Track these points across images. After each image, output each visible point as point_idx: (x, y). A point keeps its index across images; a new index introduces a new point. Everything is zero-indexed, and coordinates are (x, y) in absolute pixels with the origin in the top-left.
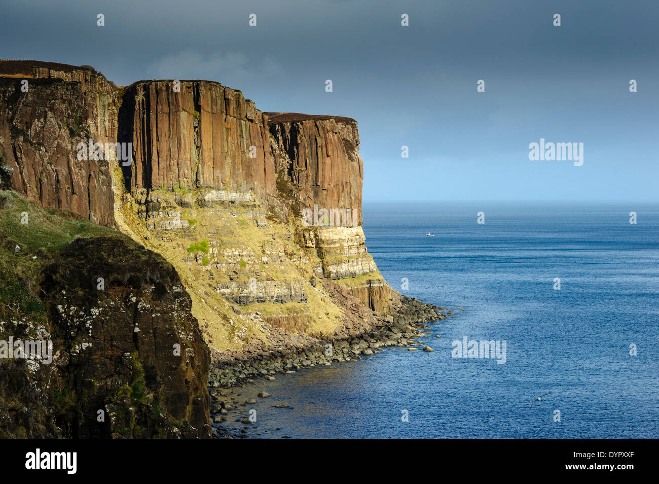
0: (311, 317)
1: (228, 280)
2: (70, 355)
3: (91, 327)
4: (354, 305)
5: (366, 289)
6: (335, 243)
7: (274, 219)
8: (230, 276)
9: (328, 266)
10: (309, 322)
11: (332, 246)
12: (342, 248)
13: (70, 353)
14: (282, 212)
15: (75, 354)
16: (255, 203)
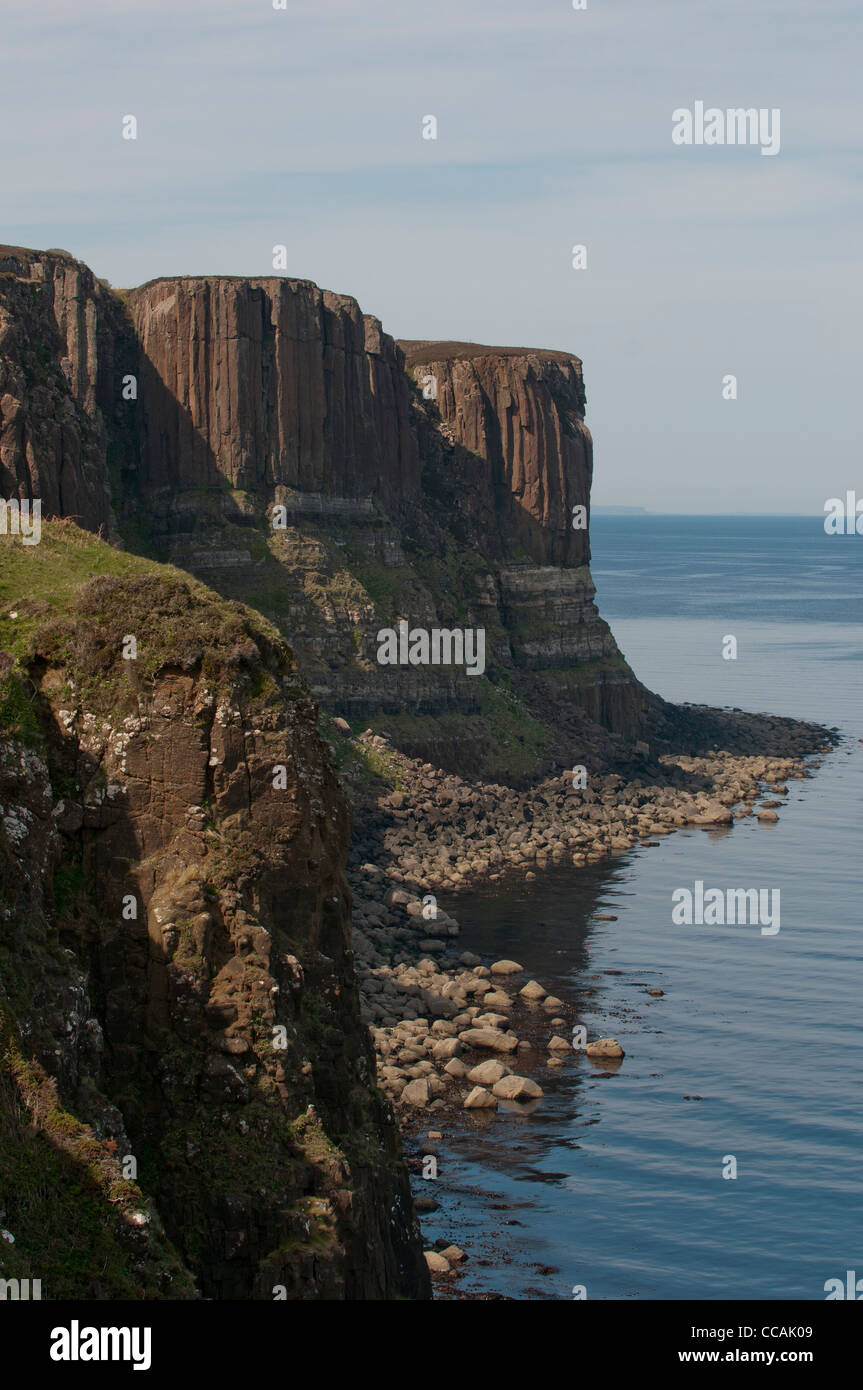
0: (488, 744)
1: (326, 668)
2: (84, 809)
3: (124, 754)
4: (572, 720)
5: (597, 690)
6: (536, 598)
7: (417, 549)
8: (330, 661)
9: (522, 643)
10: (484, 753)
11: (530, 604)
12: (549, 606)
13: (82, 805)
14: (433, 537)
15: (94, 808)
16: (380, 518)
